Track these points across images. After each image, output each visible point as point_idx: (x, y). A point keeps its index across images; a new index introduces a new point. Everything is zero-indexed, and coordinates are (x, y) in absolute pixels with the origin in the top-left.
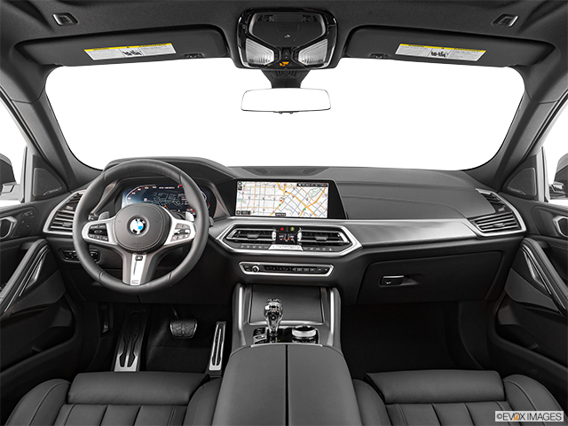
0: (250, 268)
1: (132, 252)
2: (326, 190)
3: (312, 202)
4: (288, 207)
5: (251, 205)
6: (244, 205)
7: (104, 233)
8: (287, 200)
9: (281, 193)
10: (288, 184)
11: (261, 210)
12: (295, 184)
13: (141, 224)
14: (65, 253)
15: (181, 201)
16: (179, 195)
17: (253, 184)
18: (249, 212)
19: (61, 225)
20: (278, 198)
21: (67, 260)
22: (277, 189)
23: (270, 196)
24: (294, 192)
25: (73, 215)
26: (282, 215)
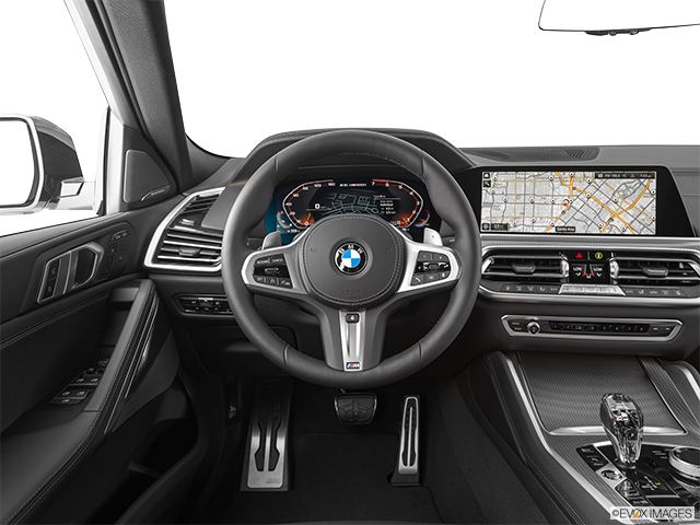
0: (523, 326)
1: (338, 308)
2: (653, 184)
3: (625, 206)
4: (578, 216)
5: (510, 212)
6: (494, 213)
7: (283, 272)
8: (577, 204)
9: (564, 191)
10: (579, 174)
11: (528, 222)
12: (590, 174)
13: (355, 255)
14: (182, 301)
15: (379, 208)
16: (376, 197)
17: (511, 175)
18: (506, 226)
19: (177, 254)
20: (559, 200)
21: (188, 313)
22: (557, 184)
23: (544, 197)
24: (591, 190)
25: (221, 239)
26: (569, 231)
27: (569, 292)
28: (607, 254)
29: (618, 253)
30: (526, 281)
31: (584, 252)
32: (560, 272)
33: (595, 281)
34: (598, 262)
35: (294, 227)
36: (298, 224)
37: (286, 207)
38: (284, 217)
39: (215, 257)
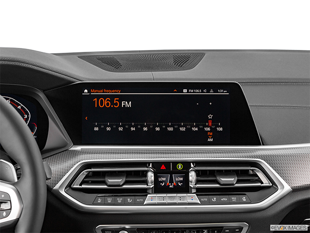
27: (154, 203)
28: (187, 165)
29: (198, 163)
30: (115, 192)
31: (167, 164)
32: (146, 182)
33: (177, 190)
34: (179, 172)
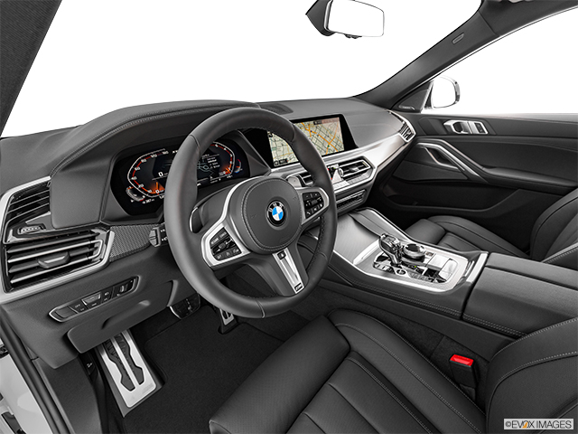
2: (339, 124)
3: (332, 138)
5: (286, 151)
6: (279, 153)
8: (314, 140)
9: (307, 133)
15: (208, 164)
18: (286, 160)
22: (303, 130)
24: (318, 131)
35: (147, 198)
36: (150, 194)
37: (132, 181)
38: (134, 191)
39: (91, 254)
